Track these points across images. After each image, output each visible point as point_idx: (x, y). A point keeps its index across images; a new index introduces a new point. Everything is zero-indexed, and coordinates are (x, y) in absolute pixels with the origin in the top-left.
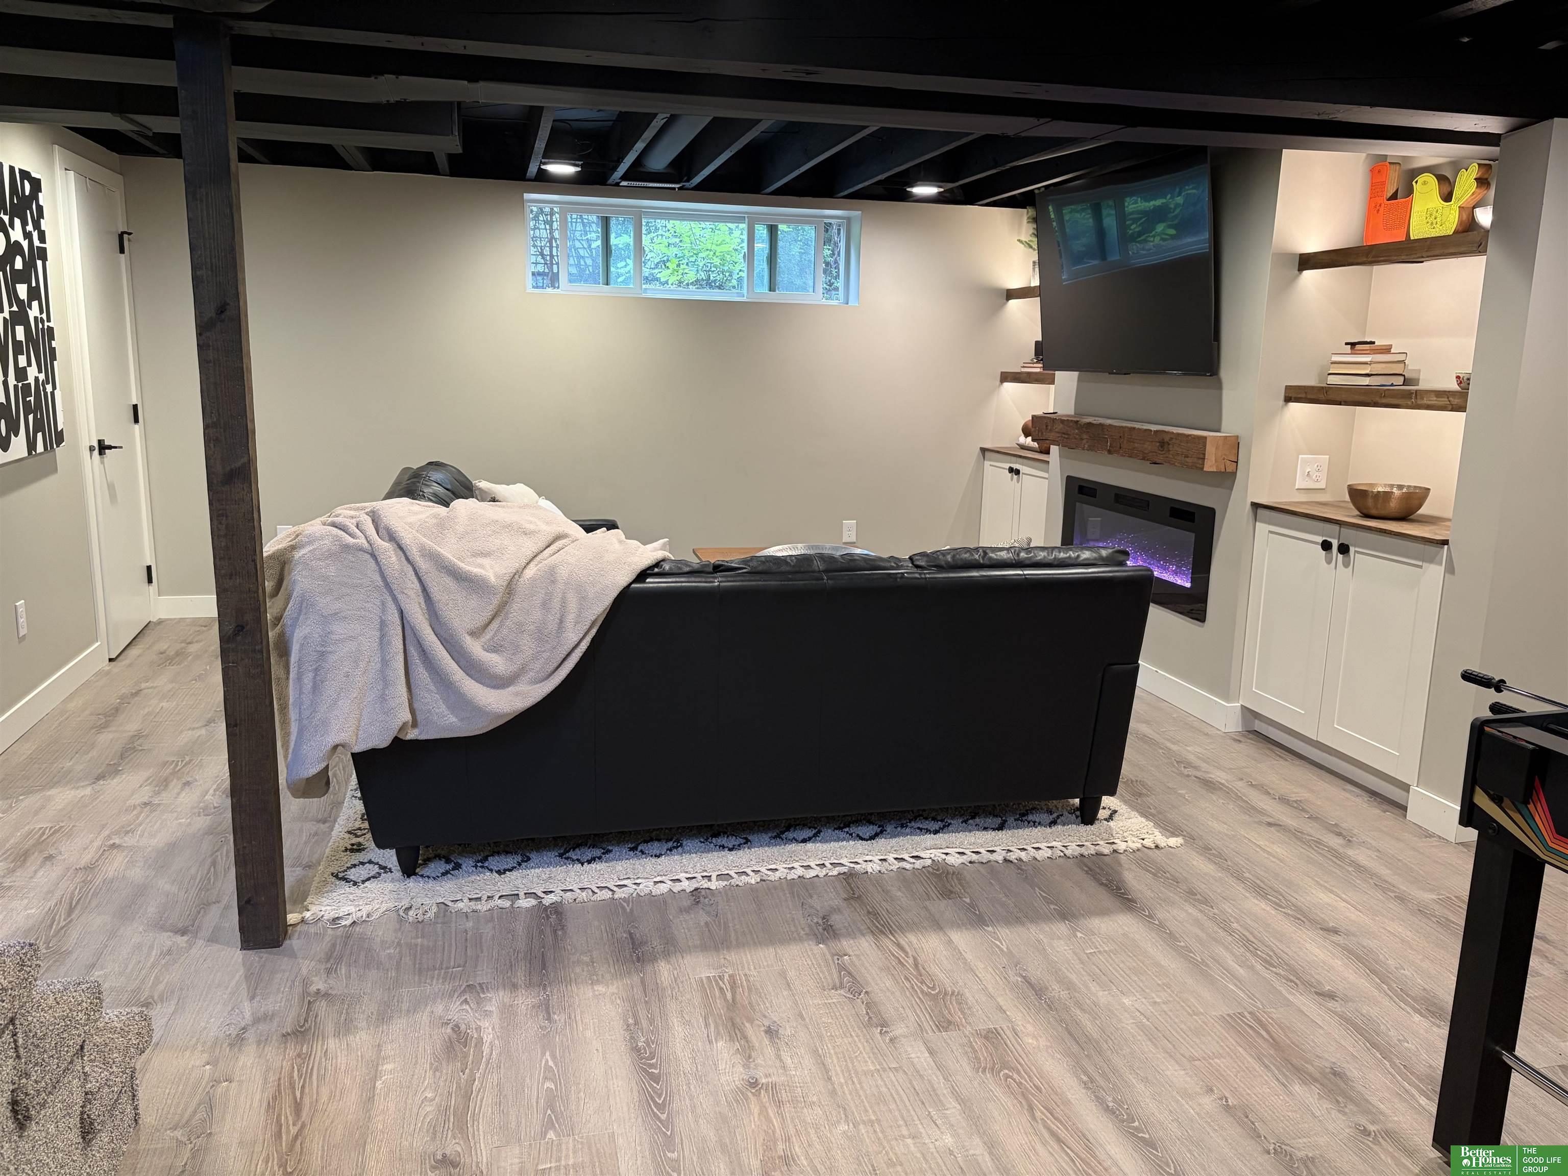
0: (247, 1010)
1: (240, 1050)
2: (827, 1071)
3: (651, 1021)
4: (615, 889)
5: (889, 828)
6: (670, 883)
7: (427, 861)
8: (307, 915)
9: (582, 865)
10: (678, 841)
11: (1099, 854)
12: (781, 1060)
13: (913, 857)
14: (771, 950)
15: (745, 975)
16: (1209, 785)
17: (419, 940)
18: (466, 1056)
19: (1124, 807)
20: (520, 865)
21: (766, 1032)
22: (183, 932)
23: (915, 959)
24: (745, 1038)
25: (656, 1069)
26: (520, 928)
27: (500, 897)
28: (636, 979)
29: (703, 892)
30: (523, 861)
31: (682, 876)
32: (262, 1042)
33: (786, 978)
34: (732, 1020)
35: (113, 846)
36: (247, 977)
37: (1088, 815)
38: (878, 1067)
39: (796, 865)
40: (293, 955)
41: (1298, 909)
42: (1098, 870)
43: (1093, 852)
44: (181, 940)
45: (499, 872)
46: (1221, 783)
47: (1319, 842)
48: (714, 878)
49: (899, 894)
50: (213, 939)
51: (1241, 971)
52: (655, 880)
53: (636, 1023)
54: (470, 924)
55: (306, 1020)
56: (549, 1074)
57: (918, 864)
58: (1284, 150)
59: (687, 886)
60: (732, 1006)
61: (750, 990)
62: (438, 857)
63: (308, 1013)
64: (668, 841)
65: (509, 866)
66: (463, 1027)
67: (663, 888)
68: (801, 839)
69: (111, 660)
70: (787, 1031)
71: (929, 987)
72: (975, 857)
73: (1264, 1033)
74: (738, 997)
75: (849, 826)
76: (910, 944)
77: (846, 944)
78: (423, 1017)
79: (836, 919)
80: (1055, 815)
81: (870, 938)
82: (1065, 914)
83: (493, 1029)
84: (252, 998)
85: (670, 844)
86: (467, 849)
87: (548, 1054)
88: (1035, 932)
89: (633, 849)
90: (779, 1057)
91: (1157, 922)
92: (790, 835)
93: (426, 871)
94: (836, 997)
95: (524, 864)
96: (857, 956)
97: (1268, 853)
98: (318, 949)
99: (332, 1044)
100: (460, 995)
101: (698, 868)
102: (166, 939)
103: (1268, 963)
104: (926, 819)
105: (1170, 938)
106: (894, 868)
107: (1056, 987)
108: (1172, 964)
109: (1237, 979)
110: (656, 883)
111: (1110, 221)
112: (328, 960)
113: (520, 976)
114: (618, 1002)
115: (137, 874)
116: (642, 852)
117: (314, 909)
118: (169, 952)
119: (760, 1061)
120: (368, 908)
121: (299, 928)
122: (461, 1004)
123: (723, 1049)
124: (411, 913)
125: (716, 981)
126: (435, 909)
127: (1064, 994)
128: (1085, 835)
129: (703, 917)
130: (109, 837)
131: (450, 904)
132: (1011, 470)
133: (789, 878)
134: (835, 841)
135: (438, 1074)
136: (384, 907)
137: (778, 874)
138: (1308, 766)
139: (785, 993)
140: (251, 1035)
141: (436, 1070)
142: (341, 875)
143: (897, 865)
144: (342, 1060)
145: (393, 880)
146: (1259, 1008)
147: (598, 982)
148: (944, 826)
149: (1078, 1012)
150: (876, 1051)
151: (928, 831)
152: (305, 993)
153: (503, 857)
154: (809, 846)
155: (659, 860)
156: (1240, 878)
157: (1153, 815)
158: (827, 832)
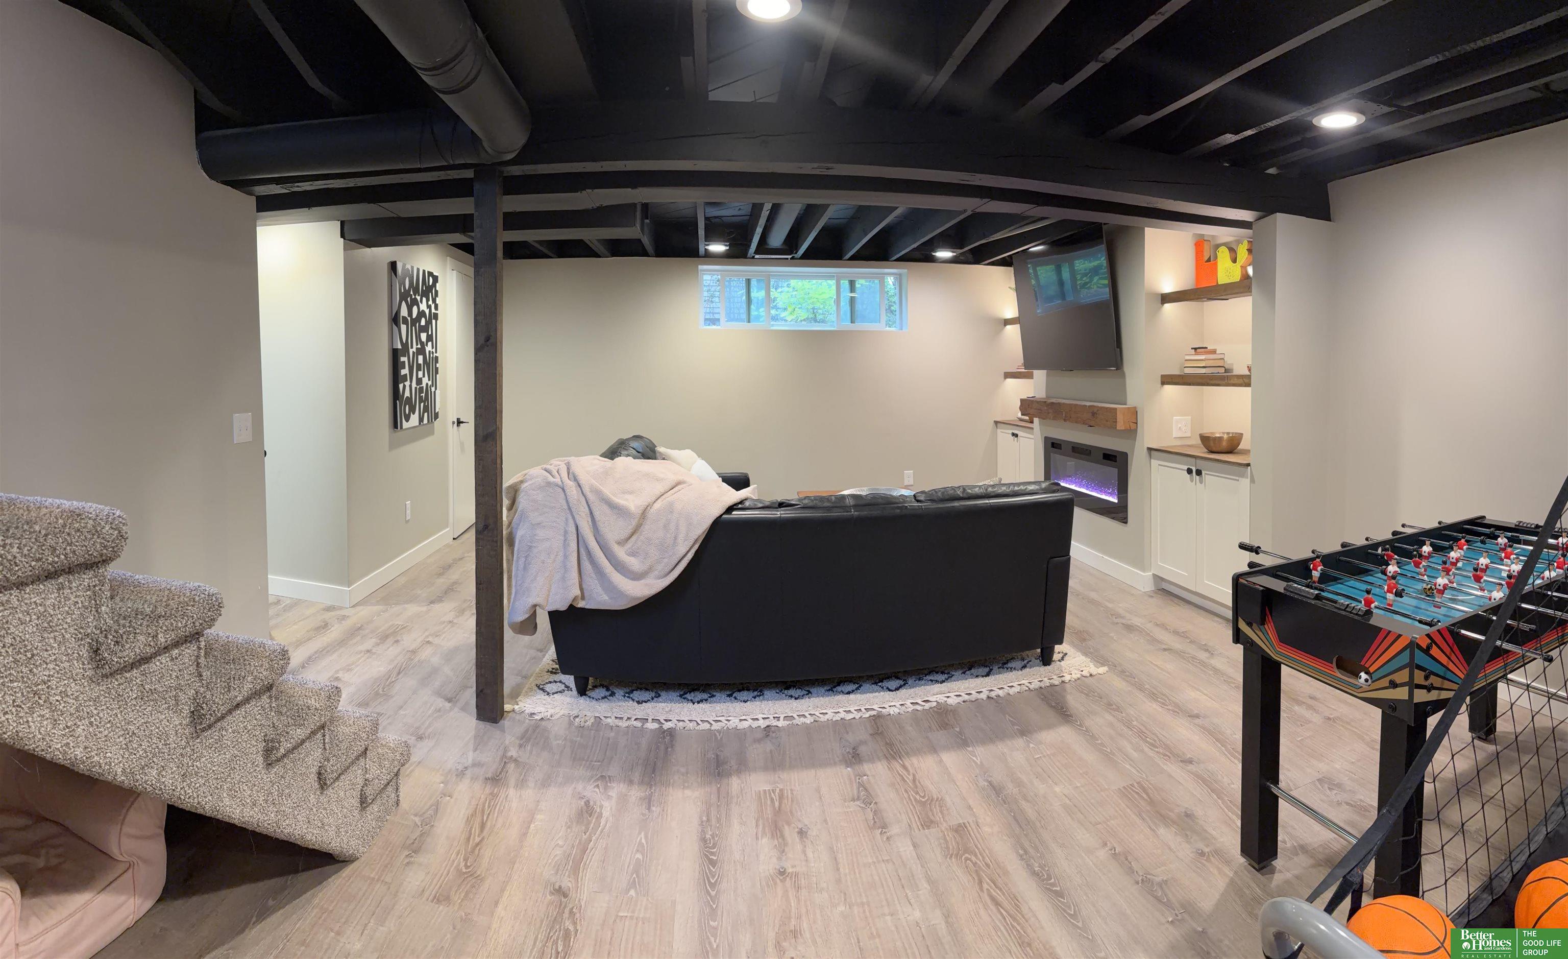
0: (471, 757)
1: (461, 780)
2: (837, 863)
3: (719, 820)
4: (713, 723)
5: (910, 682)
6: (751, 721)
7: (595, 687)
8: (516, 707)
9: (694, 703)
10: (761, 691)
11: (1052, 685)
12: (805, 855)
13: (924, 701)
14: (813, 771)
15: (791, 790)
16: (1129, 628)
17: (579, 739)
18: (589, 823)
19: (1072, 650)
20: (653, 699)
21: (799, 833)
22: (449, 700)
23: (914, 775)
24: (782, 836)
25: (715, 856)
26: (644, 742)
27: (636, 719)
28: (714, 788)
29: (773, 729)
30: (656, 697)
31: (760, 716)
32: (474, 779)
33: (819, 793)
34: (776, 821)
35: (428, 642)
36: (475, 737)
37: (1046, 659)
38: (875, 860)
39: (841, 710)
40: (503, 730)
41: (1176, 705)
42: (1050, 697)
43: (1048, 684)
44: (448, 705)
45: (638, 702)
46: (1138, 626)
47: (1194, 658)
48: (782, 719)
49: (910, 728)
50: (464, 709)
51: (1135, 755)
52: (742, 718)
53: (708, 820)
54: (612, 734)
55: (500, 773)
56: (640, 849)
57: (927, 706)
58: (1146, 229)
59: (762, 724)
60: (778, 812)
61: (792, 801)
62: (602, 686)
63: (502, 769)
64: (754, 691)
65: (645, 699)
66: (592, 803)
67: (745, 725)
68: (847, 691)
69: (454, 539)
70: (813, 832)
71: (921, 796)
72: (967, 697)
73: (1145, 796)
74: (783, 805)
75: (882, 682)
76: (912, 765)
77: (866, 767)
78: (569, 790)
79: (863, 750)
80: (1026, 662)
81: (885, 762)
82: (1025, 732)
83: (611, 809)
84: (475, 750)
85: (756, 693)
86: (621, 684)
87: (643, 833)
88: (1001, 747)
89: (729, 696)
90: (804, 852)
91: (1084, 729)
92: (839, 688)
93: (594, 694)
94: (854, 806)
95: (656, 699)
96: (873, 776)
97: (1162, 669)
98: (519, 730)
99: (512, 792)
100: (595, 781)
101: (772, 711)
102: (441, 703)
103: (1153, 746)
104: (937, 673)
105: (1090, 737)
106: (910, 710)
107: (1010, 786)
108: (1090, 757)
109: (1131, 760)
110: (741, 720)
111: (1066, 274)
112: (522, 739)
113: (636, 776)
114: (699, 803)
115: (436, 660)
116: (735, 698)
117: (521, 704)
118: (439, 711)
119: (790, 855)
120: (551, 711)
121: (510, 714)
122: (595, 787)
123: (766, 844)
124: (577, 720)
125: (770, 794)
126: (592, 720)
127: (1016, 791)
128: (1044, 673)
129: (768, 746)
130: (427, 637)
131: (603, 718)
132: (1013, 434)
133: (834, 719)
134: (870, 692)
135: (569, 830)
136: (562, 712)
137: (827, 717)
138: (1193, 608)
139: (817, 804)
140: (468, 773)
141: (569, 827)
142: (541, 687)
143: (911, 708)
144: (514, 805)
145: (571, 696)
146: (1143, 778)
147: (688, 787)
148: (949, 677)
149: (1023, 802)
150: (875, 848)
151: (937, 681)
152: (504, 756)
153: (643, 692)
154: (852, 696)
155: (745, 704)
156: (1140, 688)
157: (1091, 653)
158: (866, 686)
